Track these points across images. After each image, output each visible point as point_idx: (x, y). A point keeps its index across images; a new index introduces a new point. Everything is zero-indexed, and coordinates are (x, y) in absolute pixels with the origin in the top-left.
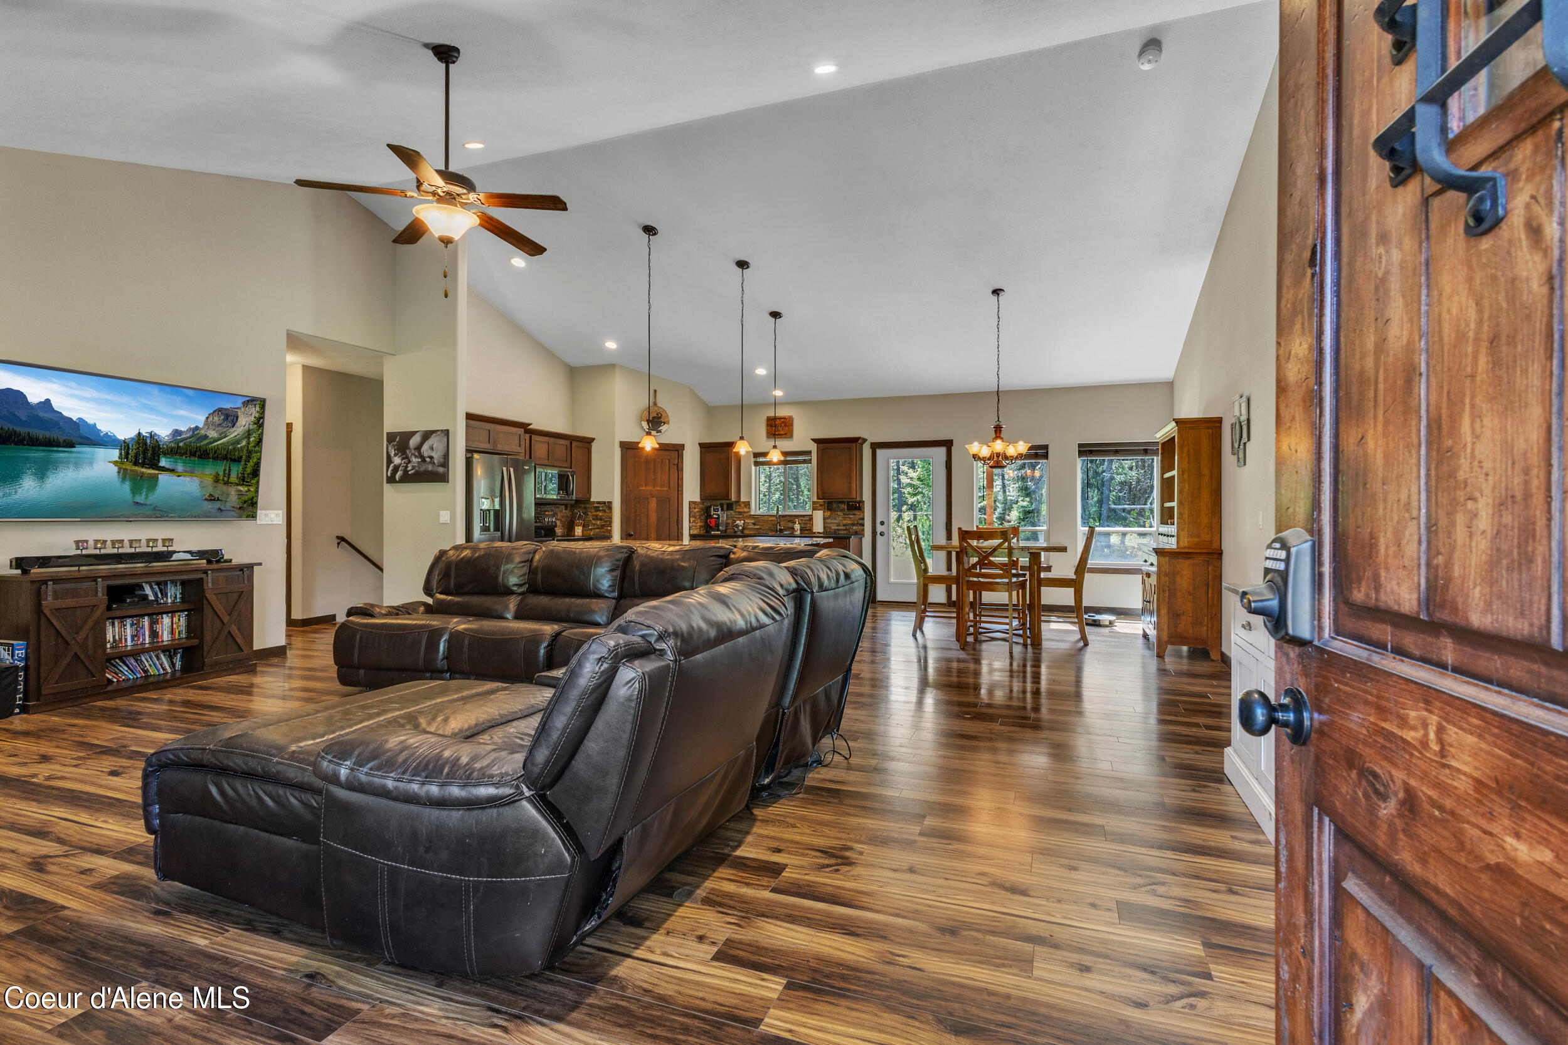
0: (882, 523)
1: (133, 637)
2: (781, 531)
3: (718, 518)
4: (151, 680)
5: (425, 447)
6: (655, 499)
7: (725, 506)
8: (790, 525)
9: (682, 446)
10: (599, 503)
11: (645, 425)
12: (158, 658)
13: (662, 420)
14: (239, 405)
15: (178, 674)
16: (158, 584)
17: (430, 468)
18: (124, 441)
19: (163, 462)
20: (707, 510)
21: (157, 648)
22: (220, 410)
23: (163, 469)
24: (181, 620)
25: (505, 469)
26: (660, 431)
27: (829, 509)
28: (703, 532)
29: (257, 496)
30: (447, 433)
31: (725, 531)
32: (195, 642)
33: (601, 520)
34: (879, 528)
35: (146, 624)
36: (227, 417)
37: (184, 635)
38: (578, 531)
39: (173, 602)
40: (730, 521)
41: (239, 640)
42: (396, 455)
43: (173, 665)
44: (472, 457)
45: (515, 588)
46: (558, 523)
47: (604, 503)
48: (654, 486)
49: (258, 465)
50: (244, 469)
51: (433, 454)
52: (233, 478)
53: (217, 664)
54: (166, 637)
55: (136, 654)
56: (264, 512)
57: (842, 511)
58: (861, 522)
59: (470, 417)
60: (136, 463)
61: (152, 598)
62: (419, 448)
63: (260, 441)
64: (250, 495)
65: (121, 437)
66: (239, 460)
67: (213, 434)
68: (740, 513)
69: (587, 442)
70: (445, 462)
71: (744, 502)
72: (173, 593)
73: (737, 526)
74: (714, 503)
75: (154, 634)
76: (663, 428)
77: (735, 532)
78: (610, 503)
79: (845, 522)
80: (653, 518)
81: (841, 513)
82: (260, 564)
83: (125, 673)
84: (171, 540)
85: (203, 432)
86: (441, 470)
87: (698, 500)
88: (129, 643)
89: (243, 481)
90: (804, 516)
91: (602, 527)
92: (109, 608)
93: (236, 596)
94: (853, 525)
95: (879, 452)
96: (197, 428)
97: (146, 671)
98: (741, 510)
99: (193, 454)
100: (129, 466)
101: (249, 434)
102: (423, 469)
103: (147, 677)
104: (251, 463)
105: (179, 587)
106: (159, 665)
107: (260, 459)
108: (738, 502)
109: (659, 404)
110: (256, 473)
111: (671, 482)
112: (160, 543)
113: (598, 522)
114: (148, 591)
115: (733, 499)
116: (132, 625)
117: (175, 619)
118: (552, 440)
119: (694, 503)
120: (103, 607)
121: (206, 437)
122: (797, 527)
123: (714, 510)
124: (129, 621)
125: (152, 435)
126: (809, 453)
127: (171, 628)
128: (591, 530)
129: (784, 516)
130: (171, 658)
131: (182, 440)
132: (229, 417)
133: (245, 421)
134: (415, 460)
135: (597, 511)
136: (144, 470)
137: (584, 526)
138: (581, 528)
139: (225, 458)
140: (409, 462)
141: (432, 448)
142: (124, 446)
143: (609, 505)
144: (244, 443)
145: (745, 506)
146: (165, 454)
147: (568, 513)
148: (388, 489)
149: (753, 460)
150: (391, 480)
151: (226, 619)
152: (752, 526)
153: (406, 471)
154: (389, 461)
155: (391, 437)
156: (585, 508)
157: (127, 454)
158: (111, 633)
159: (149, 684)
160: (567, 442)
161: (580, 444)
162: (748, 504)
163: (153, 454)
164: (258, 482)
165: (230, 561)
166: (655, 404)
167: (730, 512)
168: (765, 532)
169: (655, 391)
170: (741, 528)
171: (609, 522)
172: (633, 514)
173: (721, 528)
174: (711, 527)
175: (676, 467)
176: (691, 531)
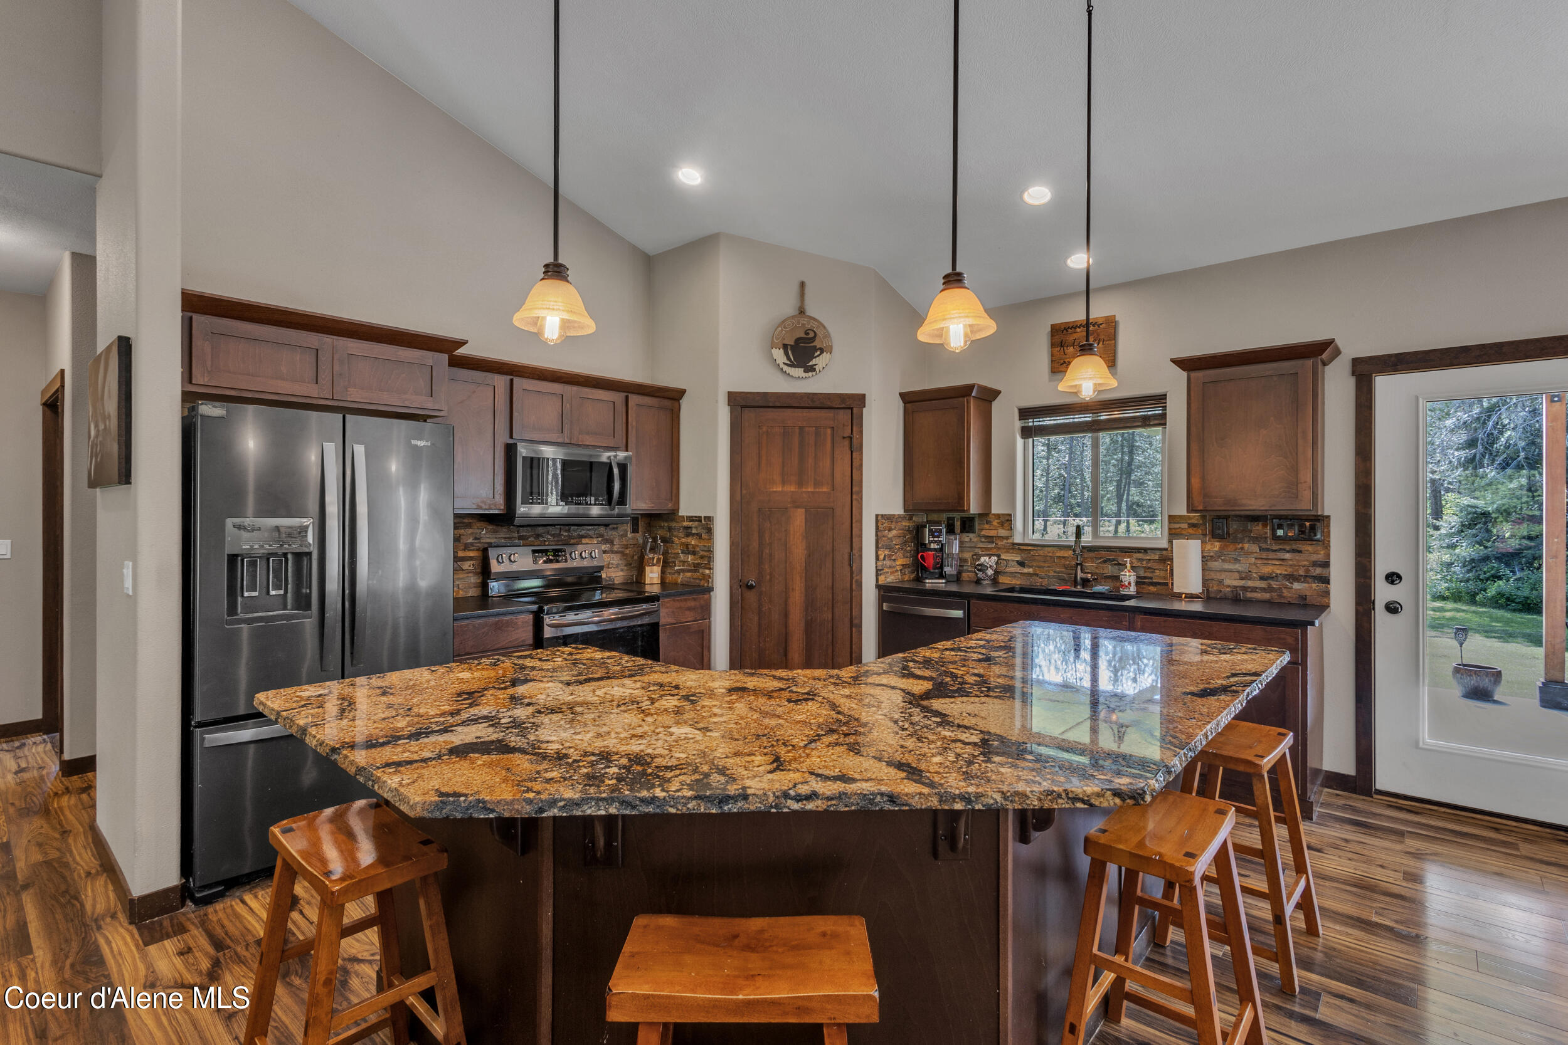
0: (1393, 578)
2: (1085, 582)
3: (941, 549)
6: (801, 510)
7: (958, 524)
8: (1109, 569)
9: (861, 400)
10: (691, 519)
11: (779, 355)
13: (817, 344)
20: (918, 530)
26: (812, 369)
27: (1215, 536)
28: (906, 580)
30: (126, 347)
31: (958, 579)
33: (694, 553)
34: (1383, 593)
38: (653, 575)
40: (967, 555)
42: (92, 418)
47: (699, 519)
48: (817, 484)
57: (1255, 540)
58: (1318, 571)
68: (990, 539)
69: (672, 398)
71: (998, 516)
73: (982, 568)
74: (934, 517)
76: (820, 361)
77: (978, 582)
78: (709, 519)
79: (1266, 570)
80: (799, 551)
81: (1255, 548)
87: (897, 509)
90: (1146, 550)
91: (695, 567)
94: (1292, 578)
95: (1384, 385)
98: (992, 533)
102: (105, 448)
108: (985, 515)
109: (811, 311)
111: (838, 476)
113: (690, 558)
115: (974, 508)
118: (571, 391)
119: (889, 518)
122: (1127, 576)
123: (932, 533)
126: (1160, 399)
128: (678, 572)
129: (1091, 549)
135: (687, 536)
137: (663, 564)
138: (656, 567)
140: (98, 433)
143: (706, 524)
145: (1002, 525)
147: (635, 540)
149: (1018, 424)
150: (90, 479)
152: (1018, 569)
154: (89, 434)
156: (670, 529)
160: (617, 397)
161: (647, 400)
162: (1007, 520)
166: (802, 312)
167: (967, 537)
168: (1045, 582)
169: (802, 285)
170: (990, 572)
171: (707, 558)
172: (755, 545)
173: (947, 570)
174: (924, 569)
175: (847, 442)
176: (882, 579)
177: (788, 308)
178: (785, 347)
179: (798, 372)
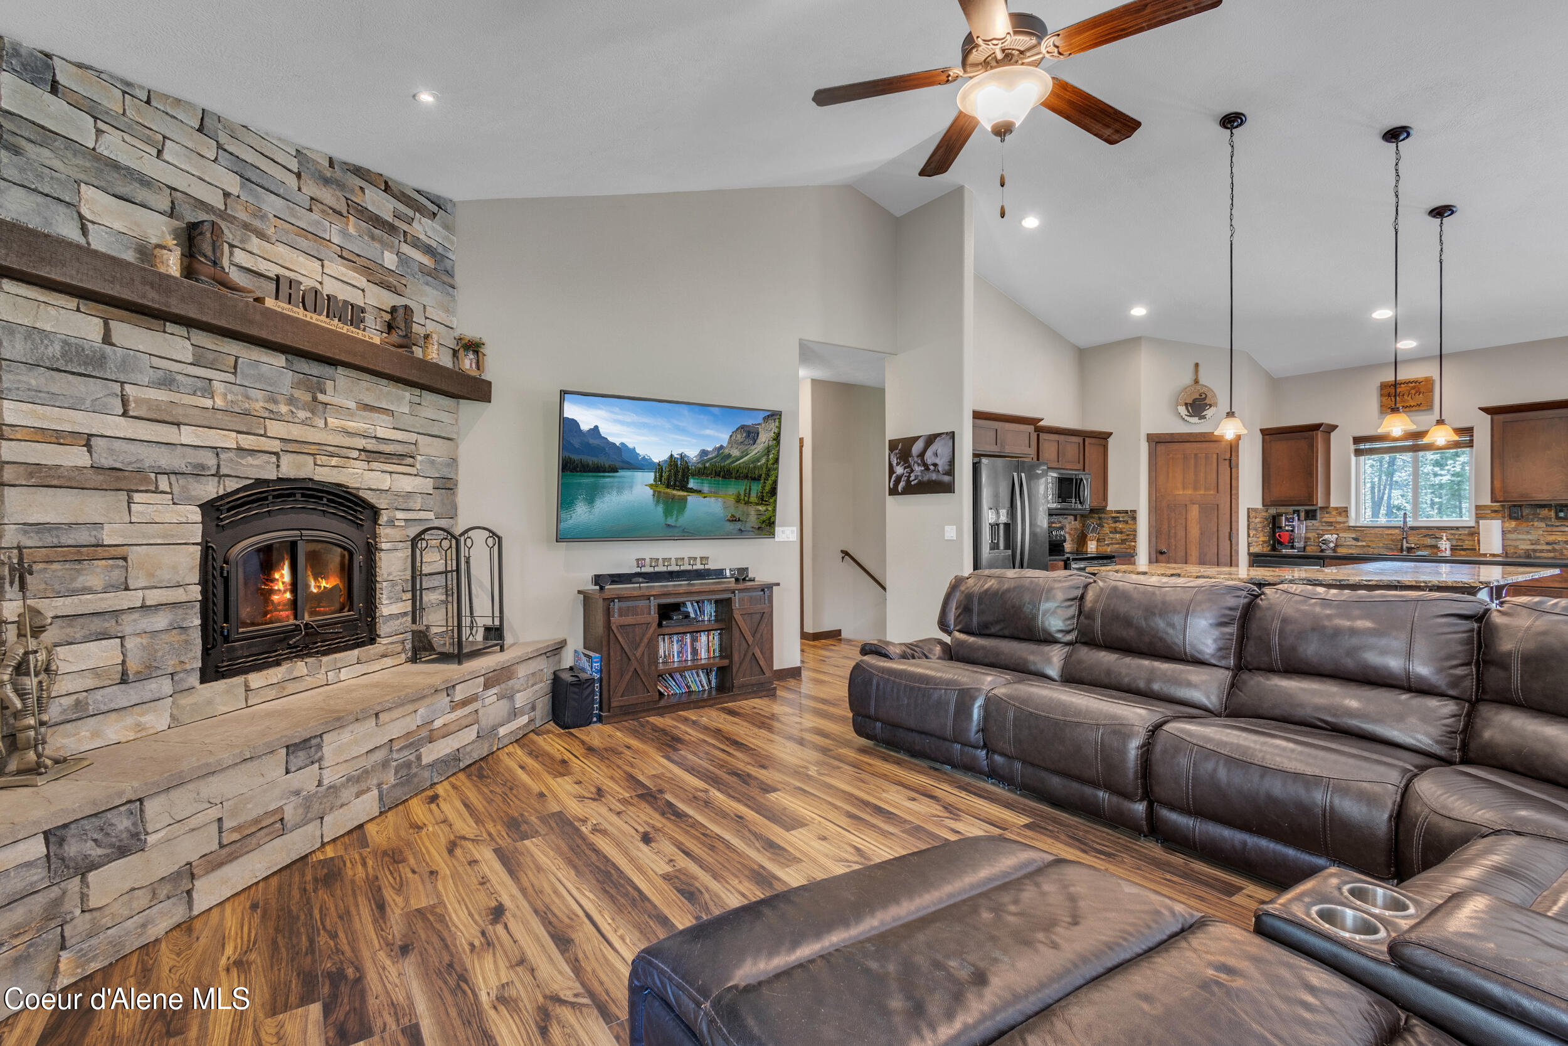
1: (679, 653)
2: (1410, 550)
3: (1293, 531)
4: (693, 697)
5: (929, 454)
6: (1197, 506)
7: (1302, 514)
10: (1118, 512)
12: (698, 676)
14: (760, 420)
15: (714, 693)
16: (698, 602)
17: (934, 477)
18: (659, 464)
19: (692, 484)
21: (696, 667)
22: (743, 427)
23: (692, 491)
24: (715, 638)
25: (1016, 475)
28: (1267, 549)
29: (775, 516)
30: (952, 435)
31: (1304, 549)
32: (726, 662)
33: (1121, 533)
35: (688, 641)
36: (749, 433)
37: (717, 654)
38: (1092, 547)
39: (709, 621)
40: (1311, 535)
41: (762, 663)
42: (898, 464)
43: (710, 682)
44: (978, 463)
45: (1059, 635)
46: (1068, 537)
47: (1126, 512)
48: (1207, 489)
49: (775, 482)
50: (763, 487)
51: (937, 461)
52: (753, 498)
53: (743, 686)
54: (703, 654)
55: (681, 671)
56: (781, 529)
59: (977, 415)
60: (668, 486)
61: (692, 615)
62: (922, 455)
63: (777, 461)
64: (768, 514)
65: (656, 461)
66: (757, 479)
67: (735, 453)
68: (1330, 524)
69: (1103, 438)
70: (949, 471)
71: (1336, 508)
72: (709, 609)
75: (695, 652)
78: (1134, 511)
80: (1194, 531)
82: (778, 584)
83: (673, 688)
84: (707, 558)
85: (727, 451)
86: (946, 478)
87: (1259, 505)
88: (676, 659)
89: (762, 500)
91: (1123, 541)
92: (660, 625)
93: (758, 616)
96: (721, 447)
97: (689, 687)
98: (1332, 520)
99: (717, 474)
100: (662, 489)
101: (768, 450)
102: (926, 478)
103: (690, 693)
104: (770, 482)
105: (713, 605)
106: (699, 682)
107: (777, 477)
108: (1325, 508)
110: (773, 492)
111: (1221, 486)
112: (698, 560)
113: (1118, 536)
114: (690, 609)
115: (1320, 502)
116: (678, 641)
117: (711, 638)
118: (1062, 438)
119: (1255, 510)
120: (655, 625)
121: (729, 456)
122: (1445, 544)
123: (1286, 519)
124: (675, 638)
125: (682, 456)
126: (1468, 430)
127: (707, 645)
128: (1108, 545)
129: (1414, 528)
130: (708, 674)
131: (708, 461)
132: (750, 434)
133: (765, 438)
134: (918, 469)
136: (675, 492)
137: (1099, 541)
138: (1095, 543)
139: (746, 477)
140: (912, 471)
141: (935, 454)
142: (659, 468)
143: (1130, 515)
144: (763, 461)
145: (1339, 514)
146: (693, 475)
148: (890, 501)
149: (1352, 448)
150: (893, 492)
151: (750, 640)
152: (1354, 543)
153: (908, 482)
154: (892, 471)
155: (893, 445)
156: (1100, 519)
157: (661, 476)
158: (662, 648)
159: (692, 701)
160: (1080, 440)
161: (1093, 440)
162: (1344, 511)
163: (683, 476)
164: (775, 501)
165: (754, 580)
166: (1196, 382)
167: (1310, 523)
168: (1376, 551)
169: (1197, 365)
170: (1332, 545)
171: (1133, 536)
172: (1165, 527)
173: (1296, 544)
174: (1280, 543)
175: (1227, 462)
176: (1252, 550)
177: (1188, 379)
178: (1186, 405)
179: (1195, 420)
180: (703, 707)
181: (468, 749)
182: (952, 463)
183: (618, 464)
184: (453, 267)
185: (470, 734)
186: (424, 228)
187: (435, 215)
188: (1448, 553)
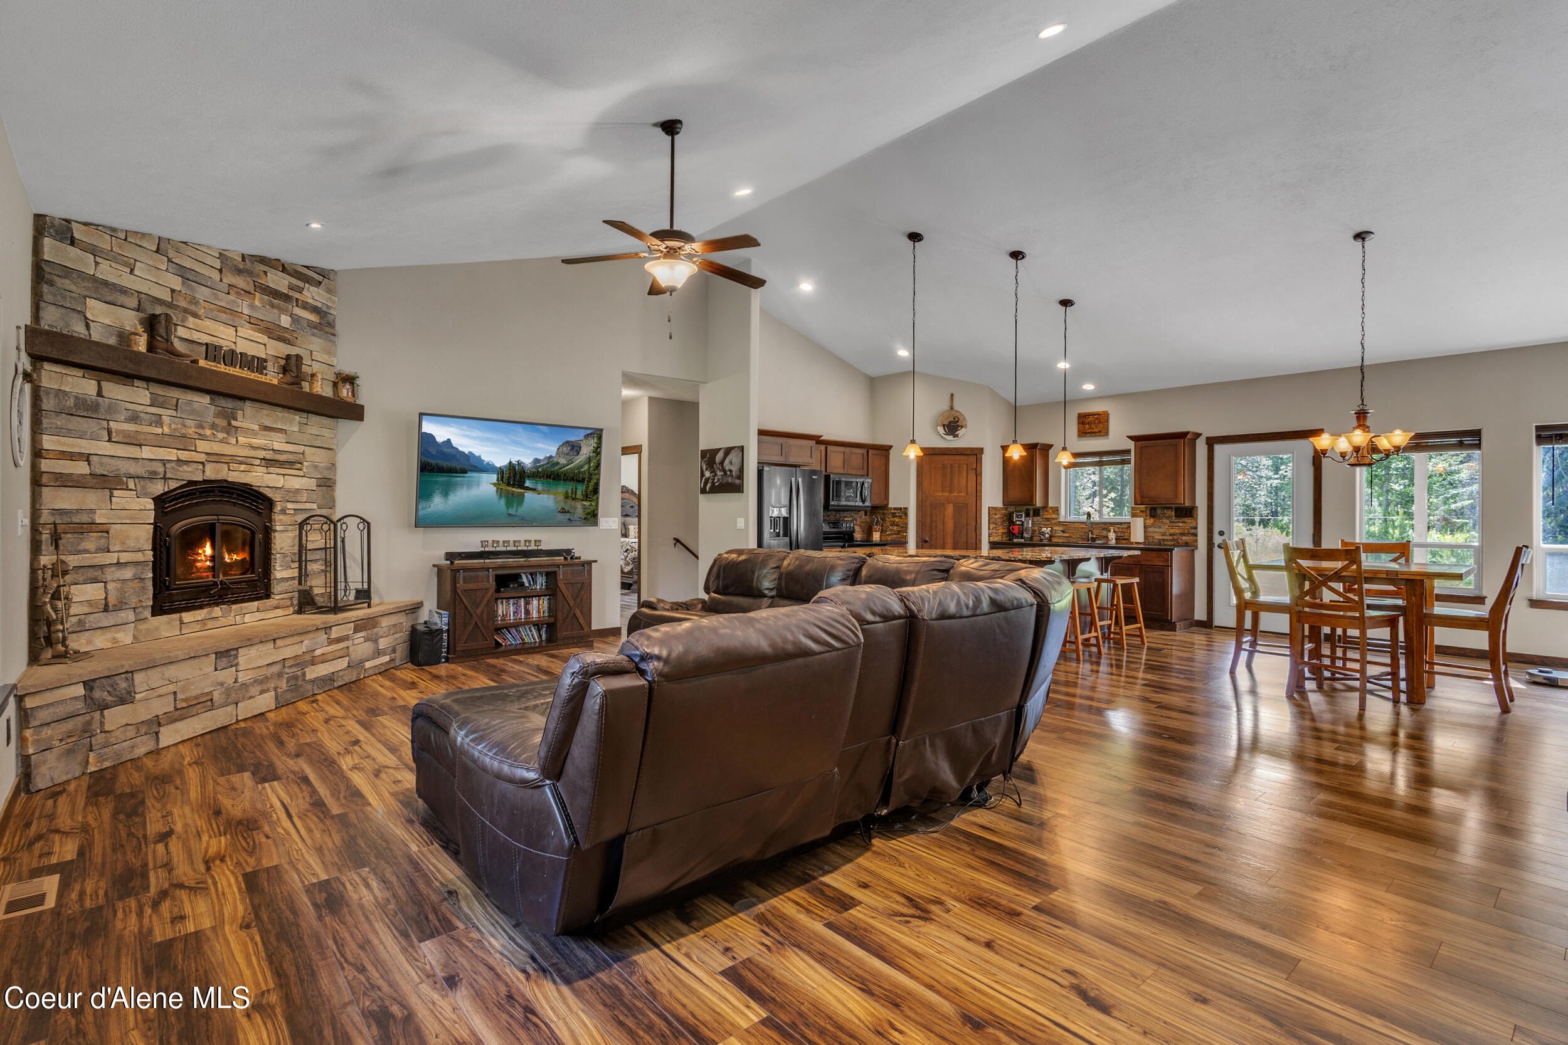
0: (1221, 533)
1: (514, 613)
2: (1093, 539)
3: (1022, 525)
4: (526, 646)
5: (727, 462)
6: (951, 505)
7: (1032, 512)
8: (1105, 533)
9: (981, 450)
10: (896, 509)
11: (941, 430)
12: (531, 631)
13: (959, 424)
14: (582, 438)
15: (544, 644)
16: (531, 574)
17: (730, 480)
18: (500, 468)
19: (528, 484)
20: (1011, 515)
21: (528, 622)
22: (569, 441)
23: (528, 489)
24: (545, 603)
25: (793, 479)
26: (957, 436)
27: (1151, 516)
28: (1005, 539)
29: (597, 510)
30: (742, 448)
31: (1031, 538)
32: (552, 620)
33: (897, 525)
34: (1218, 540)
35: (522, 604)
36: (573, 447)
37: (546, 614)
38: (876, 536)
39: (541, 589)
40: (1036, 528)
41: (582, 621)
42: (706, 470)
43: (540, 636)
44: (762, 470)
45: (766, 592)
46: (857, 528)
47: (901, 509)
48: (959, 492)
49: (597, 484)
50: (587, 487)
51: (732, 468)
52: (579, 495)
53: (566, 638)
54: (535, 615)
55: (516, 626)
56: (604, 519)
57: (1168, 518)
58: (1193, 531)
59: (762, 433)
60: (508, 485)
61: (527, 585)
62: (722, 463)
63: (598, 466)
64: (592, 508)
65: (498, 465)
66: (582, 481)
67: (563, 461)
68: (1048, 519)
69: (885, 450)
70: (740, 476)
71: (1052, 508)
72: (541, 581)
73: (1043, 534)
74: (1019, 508)
75: (527, 612)
76: (961, 432)
77: (1041, 540)
78: (906, 509)
79: (1172, 531)
80: (950, 524)
81: (1168, 521)
82: (597, 561)
83: (510, 640)
84: (540, 541)
85: (555, 460)
86: (738, 481)
87: (1000, 505)
88: (512, 618)
89: (586, 497)
90: (1121, 523)
91: (899, 532)
92: (498, 591)
93: (579, 585)
94: (1183, 534)
95: (1218, 448)
96: (551, 457)
97: (523, 640)
98: (1049, 516)
99: (549, 477)
100: (504, 487)
101: (589, 460)
102: (725, 481)
103: (524, 643)
104: (592, 484)
105: (544, 577)
106: (531, 636)
107: (598, 480)
108: (1045, 507)
109: (956, 407)
110: (596, 491)
111: (969, 489)
112: (533, 543)
113: (895, 528)
114: (525, 580)
115: (1039, 503)
116: (514, 604)
117: (541, 602)
118: (847, 449)
119: (995, 509)
120: (492, 590)
121: (558, 463)
122: (1112, 536)
123: (1017, 516)
124: (511, 601)
125: (519, 463)
126: (1128, 452)
127: (538, 608)
128: (889, 535)
129: (1097, 523)
130: (539, 631)
131: (540, 466)
133: (587, 451)
134: (720, 473)
135: (894, 517)
136: (514, 489)
137: (882, 532)
138: (879, 533)
139: (572, 479)
140: (716, 475)
141: (731, 463)
142: (500, 472)
143: (904, 511)
144: (586, 467)
145: (1054, 512)
146: (529, 477)
147: (867, 518)
150: (703, 491)
151: (572, 604)
152: (1062, 534)
153: (713, 483)
154: (702, 475)
155: (703, 454)
156: (884, 514)
157: (502, 477)
158: (501, 609)
159: (526, 649)
160: (864, 451)
161: (876, 452)
162: (1056, 510)
163: (520, 477)
164: (598, 498)
165: (580, 558)
166: (952, 408)
167: (1036, 519)
168: (1075, 541)
169: (952, 395)
170: (1047, 536)
171: (905, 528)
172: (929, 521)
173: (1025, 535)
174: (1013, 534)
175: (974, 471)
176: (991, 539)
177: (945, 406)
178: (944, 426)
179: (950, 438)
180: (532, 653)
181: (341, 674)
182: (741, 469)
183: (467, 468)
184: (334, 320)
185: (343, 664)
186: (312, 295)
187: (320, 283)
188: (1114, 541)
